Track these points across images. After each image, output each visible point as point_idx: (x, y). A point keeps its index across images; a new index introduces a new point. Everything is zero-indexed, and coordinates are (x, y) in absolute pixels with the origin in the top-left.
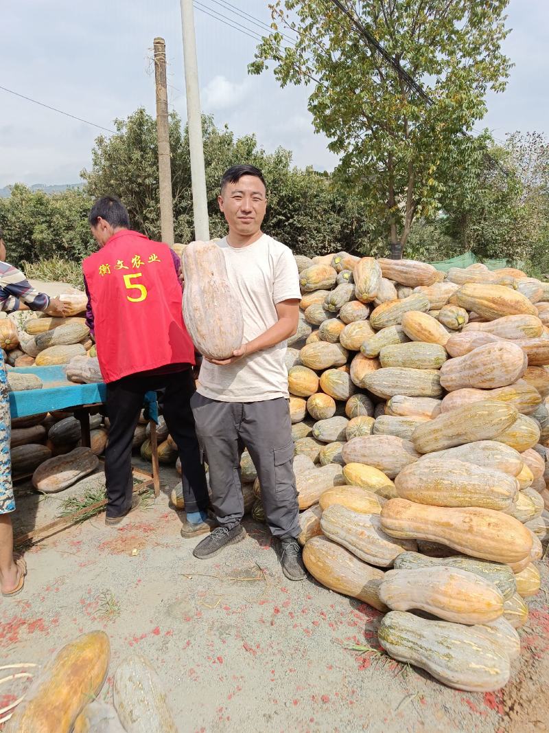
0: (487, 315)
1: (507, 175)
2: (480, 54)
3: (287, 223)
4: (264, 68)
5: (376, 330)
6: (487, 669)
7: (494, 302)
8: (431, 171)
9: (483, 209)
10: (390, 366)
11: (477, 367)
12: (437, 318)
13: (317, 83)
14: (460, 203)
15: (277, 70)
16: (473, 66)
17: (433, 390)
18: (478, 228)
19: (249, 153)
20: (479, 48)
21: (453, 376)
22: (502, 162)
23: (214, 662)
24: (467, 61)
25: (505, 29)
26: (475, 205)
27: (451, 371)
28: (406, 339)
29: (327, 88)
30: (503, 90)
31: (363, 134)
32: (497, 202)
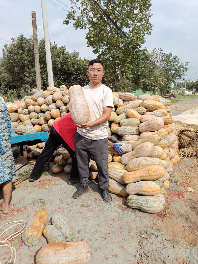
0: (151, 109)
1: (152, 63)
2: (143, 22)
3: (78, 78)
4: (69, 22)
5: (118, 115)
6: (157, 206)
7: (153, 106)
8: (128, 61)
9: (145, 74)
10: (124, 126)
11: (150, 125)
12: (136, 111)
13: (89, 29)
14: (138, 72)
15: (75, 24)
16: (140, 26)
17: (137, 133)
18: (143, 80)
19: (63, 52)
20: (142, 20)
21: (143, 128)
22: (150, 59)
23: (80, 214)
24: (139, 24)
25: (151, 14)
26: (142, 73)
27: (142, 127)
28: (128, 117)
29: (92, 31)
30: (151, 34)
31: (105, 47)
32: (149, 72)
